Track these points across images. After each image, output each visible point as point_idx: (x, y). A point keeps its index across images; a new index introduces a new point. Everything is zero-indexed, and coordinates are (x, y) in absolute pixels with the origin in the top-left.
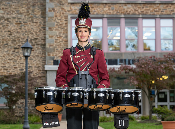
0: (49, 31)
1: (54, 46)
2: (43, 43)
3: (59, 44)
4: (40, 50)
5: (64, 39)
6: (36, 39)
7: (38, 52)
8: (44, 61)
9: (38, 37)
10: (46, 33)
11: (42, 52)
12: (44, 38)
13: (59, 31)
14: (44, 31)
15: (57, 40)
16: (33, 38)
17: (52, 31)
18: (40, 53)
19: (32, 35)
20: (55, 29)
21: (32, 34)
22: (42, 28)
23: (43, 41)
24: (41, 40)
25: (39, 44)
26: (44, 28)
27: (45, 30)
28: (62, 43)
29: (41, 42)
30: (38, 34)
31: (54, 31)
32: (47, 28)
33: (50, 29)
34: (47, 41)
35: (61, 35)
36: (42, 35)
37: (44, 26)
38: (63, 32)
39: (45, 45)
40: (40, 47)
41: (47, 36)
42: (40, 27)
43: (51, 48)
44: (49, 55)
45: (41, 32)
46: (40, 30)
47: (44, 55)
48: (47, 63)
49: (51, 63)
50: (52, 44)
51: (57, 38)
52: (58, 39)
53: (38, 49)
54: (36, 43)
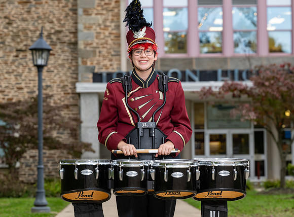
0: (85, 16)
1: (95, 45)
2: (73, 40)
3: (103, 41)
4: (67, 54)
5: (114, 32)
6: (59, 32)
7: (62, 57)
8: (75, 76)
9: (64, 29)
10: (79, 21)
11: (70, 58)
12: (74, 31)
13: (103, 17)
14: (74, 16)
15: (100, 33)
16: (53, 31)
17: (89, 17)
18: (68, 60)
19: (51, 25)
20: (95, 12)
21: (52, 22)
22: (70, 10)
23: (72, 36)
24: (68, 34)
25: (64, 43)
26: (75, 11)
27: (76, 14)
28: (109, 39)
29: (68, 38)
30: (62, 22)
31: (93, 16)
32: (80, 11)
33: (86, 12)
34: (80, 35)
35: (108, 23)
36: (71, 24)
37: (75, 8)
38: (110, 18)
39: (75, 44)
40: (66, 48)
41: (80, 26)
42: (66, 9)
43: (88, 48)
44: (84, 63)
45: (69, 18)
46: (67, 15)
47: (74, 64)
48: (80, 79)
49: (89, 78)
50: (90, 42)
51: (101, 29)
52: (102, 31)
53: (63, 52)
54: (58, 39)
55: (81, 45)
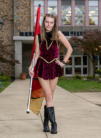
0: (17, 10)
1: (21, 21)
2: (12, 19)
3: (24, 19)
4: (10, 25)
5: (28, 16)
7: (8, 26)
8: (12, 33)
9: (8, 14)
10: (14, 11)
11: (11, 26)
12: (12, 15)
13: (24, 10)
15: (23, 16)
16: (4, 15)
17: (18, 10)
18: (10, 27)
19: (3, 13)
20: (21, 8)
21: (4, 12)
22: (11, 7)
23: (12, 17)
24: (10, 16)
25: (9, 20)
26: (13, 7)
27: (13, 8)
28: (26, 19)
29: (10, 18)
30: (8, 12)
32: (15, 7)
33: (17, 8)
34: (15, 17)
35: (26, 13)
36: (11, 13)
38: (27, 10)
39: (13, 20)
40: (9, 22)
41: (15, 13)
42: (9, 6)
43: (18, 22)
44: (16, 28)
46: (10, 9)
47: (12, 28)
48: (15, 34)
49: (18, 34)
50: (19, 20)
53: (8, 24)
54: (6, 18)
55: (15, 21)
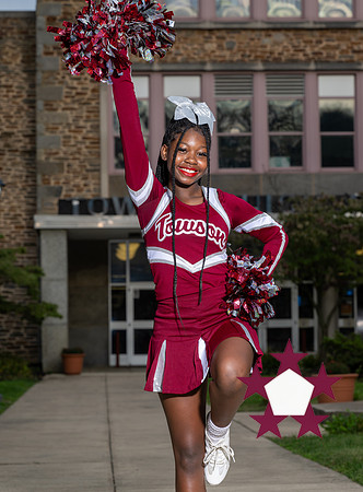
0: (46, 112)
1: (61, 155)
2: (29, 147)
3: (75, 149)
4: (21, 168)
5: (90, 135)
6: (9, 135)
7: (12, 172)
8: (31, 200)
9: (15, 130)
10: (38, 119)
11: (25, 174)
12: (31, 133)
13: (75, 113)
14: (31, 110)
15: (70, 137)
17: (54, 113)
18: (21, 176)
20: (63, 105)
22: (25, 101)
23: (27, 140)
24: (22, 138)
25: (17, 151)
26: (32, 103)
27: (34, 107)
28: (83, 146)
29: (21, 144)
30: (13, 120)
31: (60, 111)
32: (40, 104)
33: (49, 106)
34: (40, 140)
35: (81, 123)
36: (26, 123)
37: (31, 98)
38: (85, 114)
39: (32, 152)
40: (18, 159)
41: (40, 127)
42: (19, 100)
43: (51, 160)
44: (46, 182)
45: (23, 113)
46: (20, 110)
47: (30, 183)
48: (39, 206)
49: (52, 204)
50: (54, 151)
51: (70, 131)
52: (72, 134)
53: (14, 164)
54: (7, 145)
55: (41, 156)
